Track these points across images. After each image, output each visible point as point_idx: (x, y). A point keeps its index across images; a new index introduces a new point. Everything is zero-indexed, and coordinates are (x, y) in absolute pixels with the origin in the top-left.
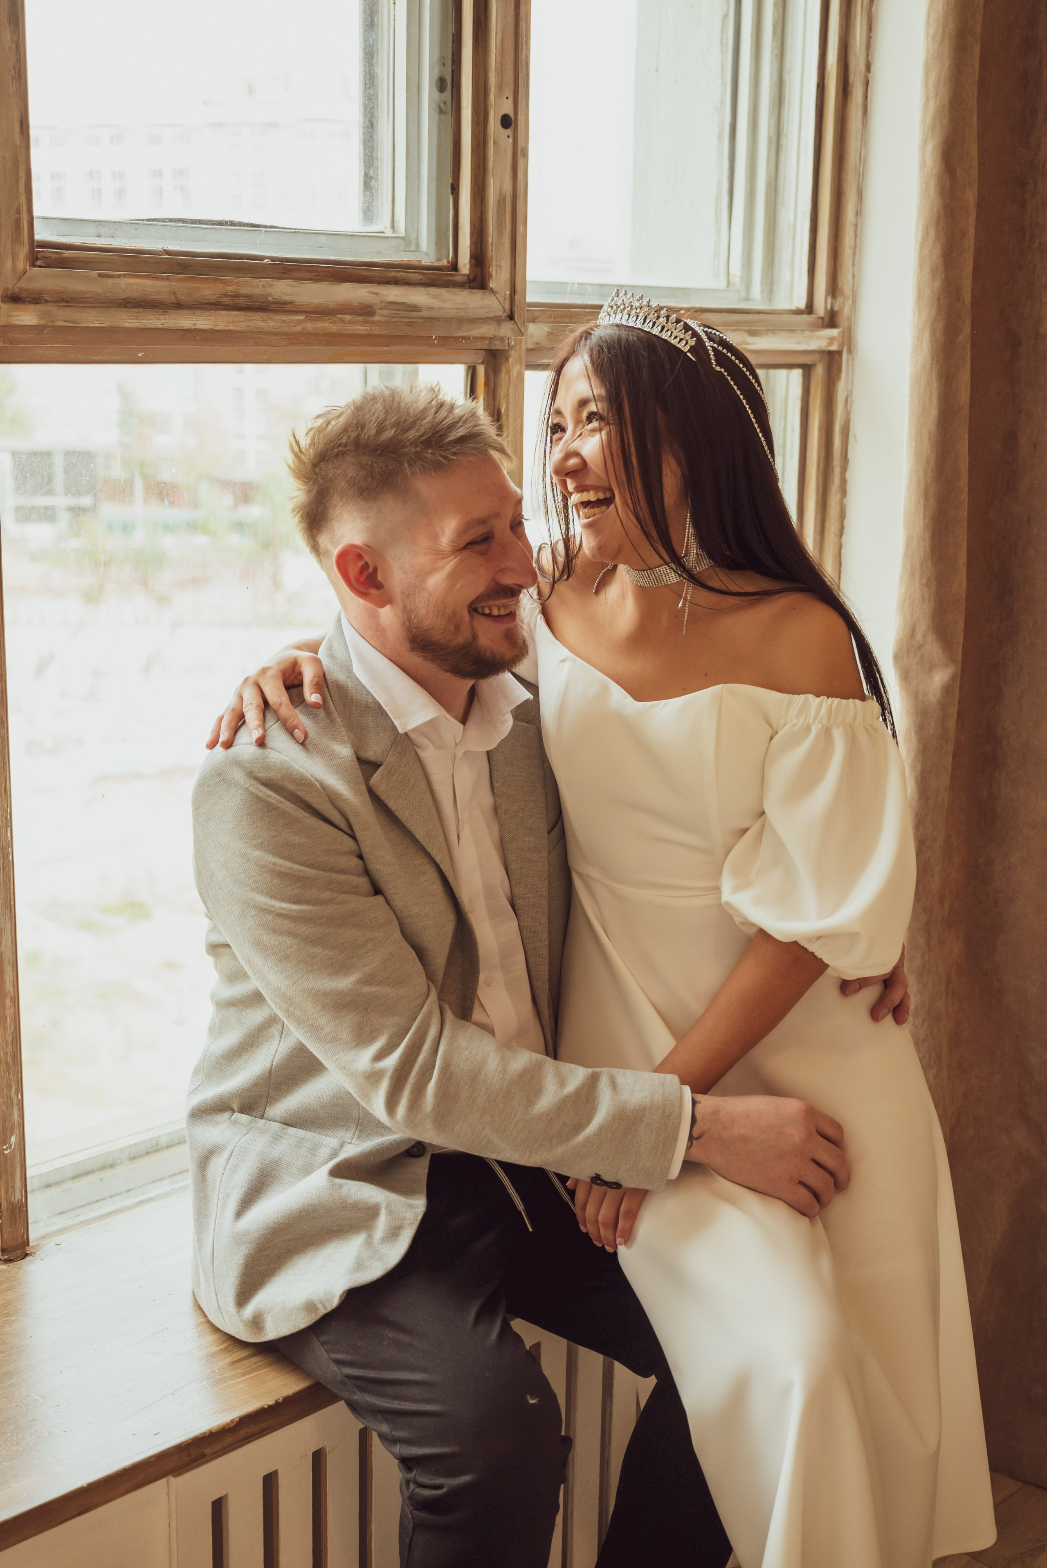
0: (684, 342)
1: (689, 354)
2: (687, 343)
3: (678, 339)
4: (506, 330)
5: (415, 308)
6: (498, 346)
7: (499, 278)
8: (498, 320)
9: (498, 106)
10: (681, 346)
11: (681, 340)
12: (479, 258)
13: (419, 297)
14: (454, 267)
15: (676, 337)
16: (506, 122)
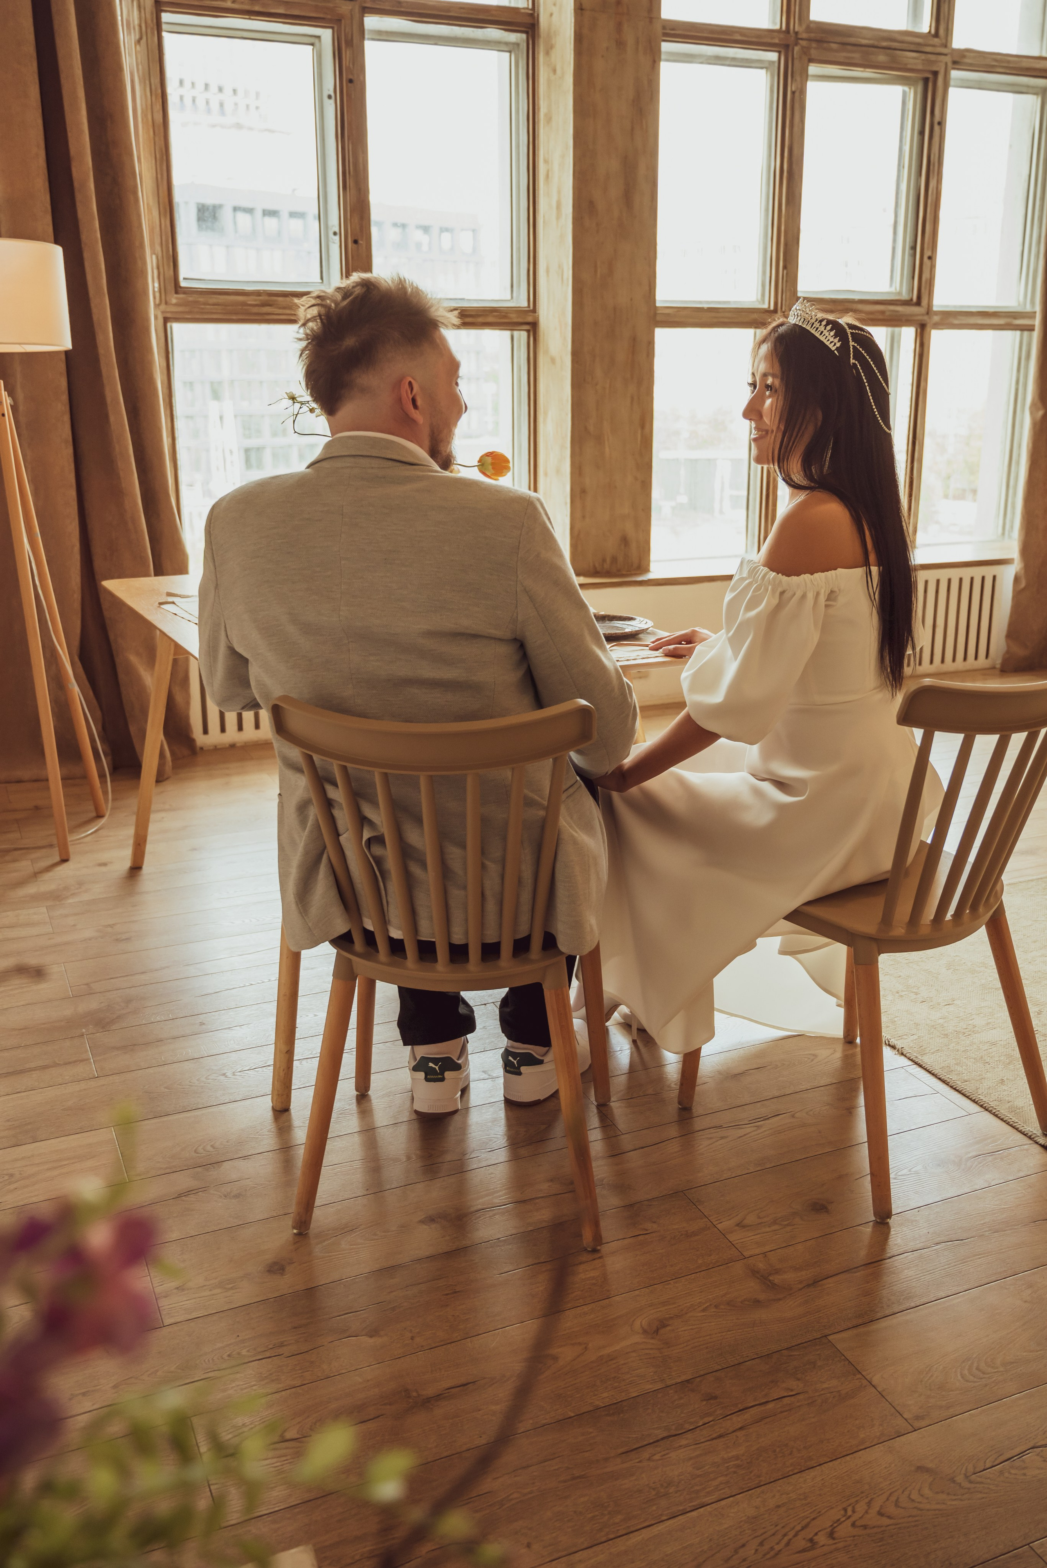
0: (833, 344)
1: (836, 352)
2: (835, 344)
3: (829, 342)
4: (926, 318)
5: (897, 311)
6: (923, 322)
7: (924, 302)
8: (923, 315)
9: (927, 253)
10: (831, 346)
11: (831, 342)
12: (919, 297)
13: (899, 308)
14: (912, 300)
15: (828, 340)
16: (930, 258)
